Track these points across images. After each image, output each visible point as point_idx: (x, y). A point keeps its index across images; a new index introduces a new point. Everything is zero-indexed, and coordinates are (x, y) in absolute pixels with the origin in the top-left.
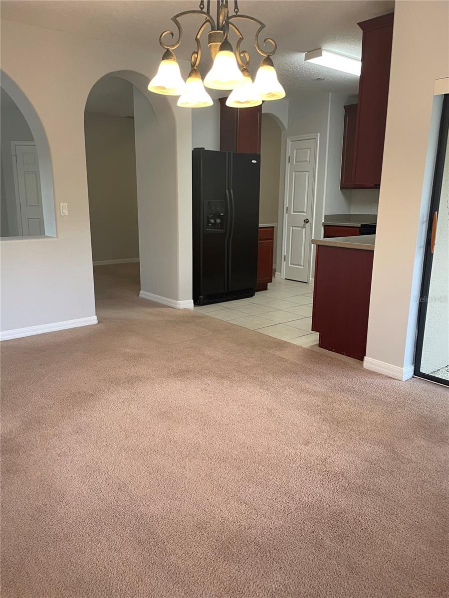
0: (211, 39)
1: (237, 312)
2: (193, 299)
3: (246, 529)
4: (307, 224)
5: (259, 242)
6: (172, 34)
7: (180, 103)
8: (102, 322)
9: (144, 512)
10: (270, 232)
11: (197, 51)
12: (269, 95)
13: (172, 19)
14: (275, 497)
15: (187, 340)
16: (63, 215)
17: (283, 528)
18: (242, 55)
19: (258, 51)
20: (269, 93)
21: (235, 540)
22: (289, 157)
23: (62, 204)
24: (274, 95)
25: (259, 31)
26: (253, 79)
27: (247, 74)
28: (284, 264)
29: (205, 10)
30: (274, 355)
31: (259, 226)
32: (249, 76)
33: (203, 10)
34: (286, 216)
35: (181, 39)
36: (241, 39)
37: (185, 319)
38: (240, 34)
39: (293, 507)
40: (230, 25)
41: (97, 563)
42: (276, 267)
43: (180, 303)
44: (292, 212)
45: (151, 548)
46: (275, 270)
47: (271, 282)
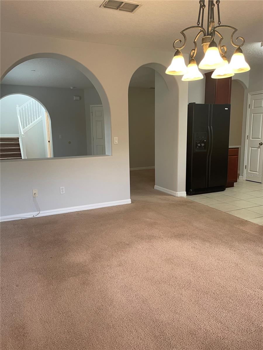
0: (203, 41)
1: (214, 200)
2: (186, 191)
3: (222, 339)
4: (261, 146)
5: (229, 157)
6: (181, 41)
7: (183, 79)
8: (134, 203)
9: (158, 319)
10: (236, 152)
11: (194, 49)
12: (239, 70)
13: (180, 33)
14: (241, 321)
15: (182, 216)
16: (115, 143)
17: (246, 342)
18: (222, 48)
19: (233, 45)
20: (240, 69)
21: (214, 345)
22: (250, 105)
23: (115, 138)
24: (242, 70)
25: (233, 33)
26: (229, 61)
27: (225, 58)
28: (245, 171)
29: (200, 25)
30: (239, 228)
31: (229, 148)
32: (226, 60)
33: (199, 25)
34: (247, 141)
35: (186, 43)
36: (222, 39)
37: (181, 203)
38: (221, 36)
39: (253, 329)
40: (216, 32)
41: (131, 345)
42: (240, 172)
43: (178, 194)
44: (251, 138)
45: (162, 342)
46: (239, 174)
47: (237, 182)
